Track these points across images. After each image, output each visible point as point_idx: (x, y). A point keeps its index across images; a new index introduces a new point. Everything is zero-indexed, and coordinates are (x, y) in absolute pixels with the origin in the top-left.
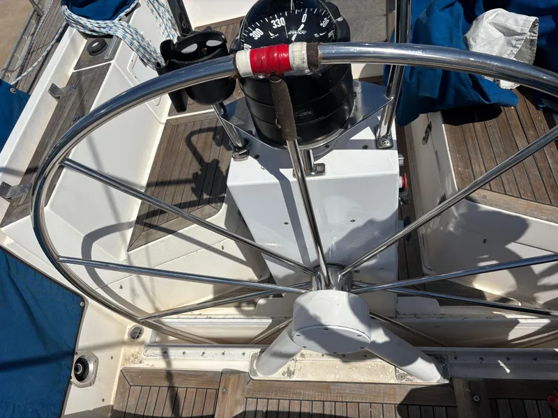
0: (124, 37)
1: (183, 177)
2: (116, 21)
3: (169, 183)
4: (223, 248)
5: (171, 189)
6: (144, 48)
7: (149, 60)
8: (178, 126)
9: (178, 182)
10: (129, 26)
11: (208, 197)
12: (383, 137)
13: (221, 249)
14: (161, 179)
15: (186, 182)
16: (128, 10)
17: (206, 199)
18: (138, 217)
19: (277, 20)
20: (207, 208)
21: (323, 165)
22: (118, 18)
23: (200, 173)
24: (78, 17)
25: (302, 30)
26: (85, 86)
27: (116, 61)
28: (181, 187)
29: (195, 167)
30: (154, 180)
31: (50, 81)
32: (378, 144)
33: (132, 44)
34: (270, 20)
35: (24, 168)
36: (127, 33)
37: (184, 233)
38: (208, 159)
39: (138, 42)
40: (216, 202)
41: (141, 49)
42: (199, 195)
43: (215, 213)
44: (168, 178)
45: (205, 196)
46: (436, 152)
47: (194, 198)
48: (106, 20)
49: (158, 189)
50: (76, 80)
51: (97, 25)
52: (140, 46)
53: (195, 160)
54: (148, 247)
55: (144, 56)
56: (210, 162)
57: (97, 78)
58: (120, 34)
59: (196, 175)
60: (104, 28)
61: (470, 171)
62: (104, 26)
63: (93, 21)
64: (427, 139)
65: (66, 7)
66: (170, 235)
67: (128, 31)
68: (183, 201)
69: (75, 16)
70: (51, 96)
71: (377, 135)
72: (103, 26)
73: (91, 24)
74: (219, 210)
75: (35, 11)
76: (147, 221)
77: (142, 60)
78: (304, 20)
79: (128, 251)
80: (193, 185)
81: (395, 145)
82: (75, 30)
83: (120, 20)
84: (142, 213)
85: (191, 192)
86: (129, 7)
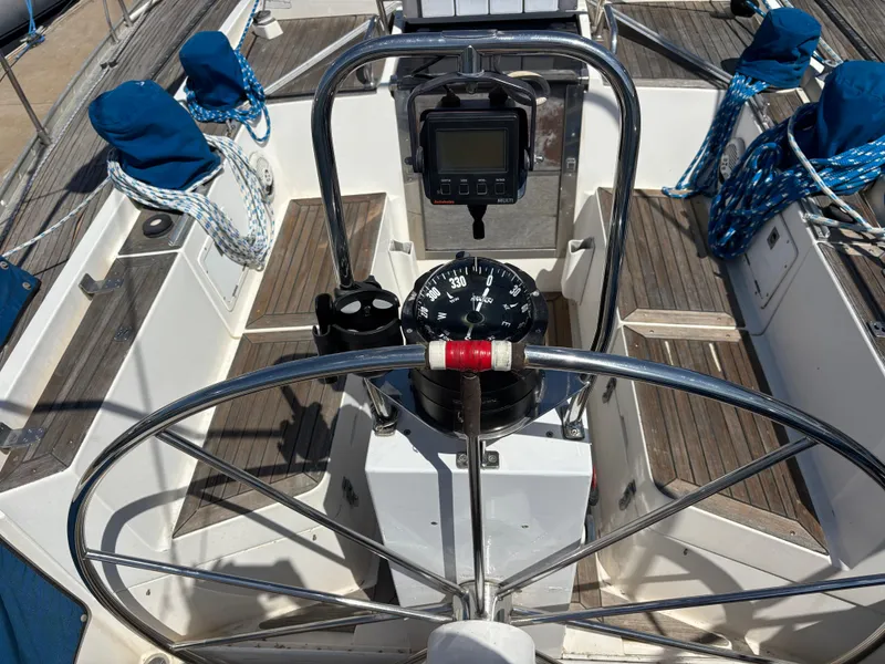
0: (199, 216)
1: (265, 426)
2: (188, 191)
3: (245, 434)
4: (314, 538)
5: (246, 443)
6: (224, 232)
7: (227, 247)
8: (261, 345)
9: (257, 434)
10: (207, 201)
11: (303, 460)
12: (573, 423)
13: (311, 539)
14: (230, 427)
15: (269, 434)
16: (208, 178)
17: (300, 464)
18: (192, 484)
19: (456, 278)
20: (301, 478)
21: (496, 454)
22: (191, 188)
23: (291, 421)
24: (134, 181)
25: (488, 296)
26: (138, 282)
27: (186, 251)
28: (262, 441)
29: (285, 413)
30: (220, 426)
31: (83, 271)
32: (566, 432)
33: (208, 225)
34: (448, 277)
35: (32, 402)
36: (204, 210)
37: (264, 515)
38: (306, 400)
39: (217, 224)
40: (315, 470)
41: (219, 233)
42: (290, 458)
43: (313, 486)
44: (242, 427)
45: (299, 459)
46: (622, 418)
47: (281, 460)
48: (174, 189)
49: (226, 441)
50: (122, 270)
51: (161, 195)
52: (219, 228)
53: (285, 401)
54: (206, 533)
55: (222, 242)
56: (307, 406)
57: (155, 272)
58: (194, 211)
59: (285, 424)
60: (171, 200)
61: (669, 453)
62: (172, 197)
63: (156, 189)
64: (610, 396)
65: (118, 164)
66: (242, 517)
67: (206, 208)
68: (264, 464)
69: (130, 180)
70: (81, 292)
71: (565, 420)
72: (169, 196)
73: (152, 192)
74: (318, 482)
75: (38, 137)
76: (207, 491)
77: (218, 247)
78: (489, 283)
79: (173, 537)
80: (281, 441)
81: (586, 435)
82: (124, 196)
83: (194, 191)
84: (199, 478)
85: (277, 450)
86: (209, 174)
